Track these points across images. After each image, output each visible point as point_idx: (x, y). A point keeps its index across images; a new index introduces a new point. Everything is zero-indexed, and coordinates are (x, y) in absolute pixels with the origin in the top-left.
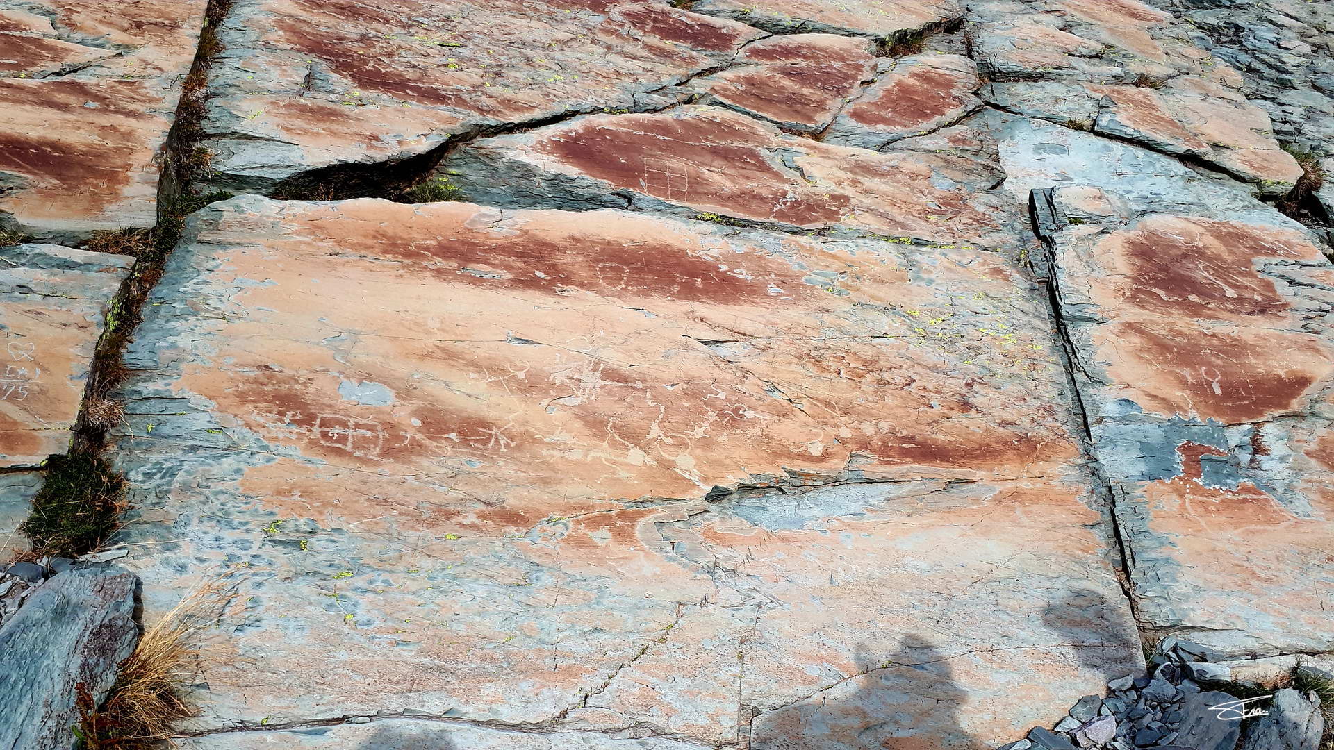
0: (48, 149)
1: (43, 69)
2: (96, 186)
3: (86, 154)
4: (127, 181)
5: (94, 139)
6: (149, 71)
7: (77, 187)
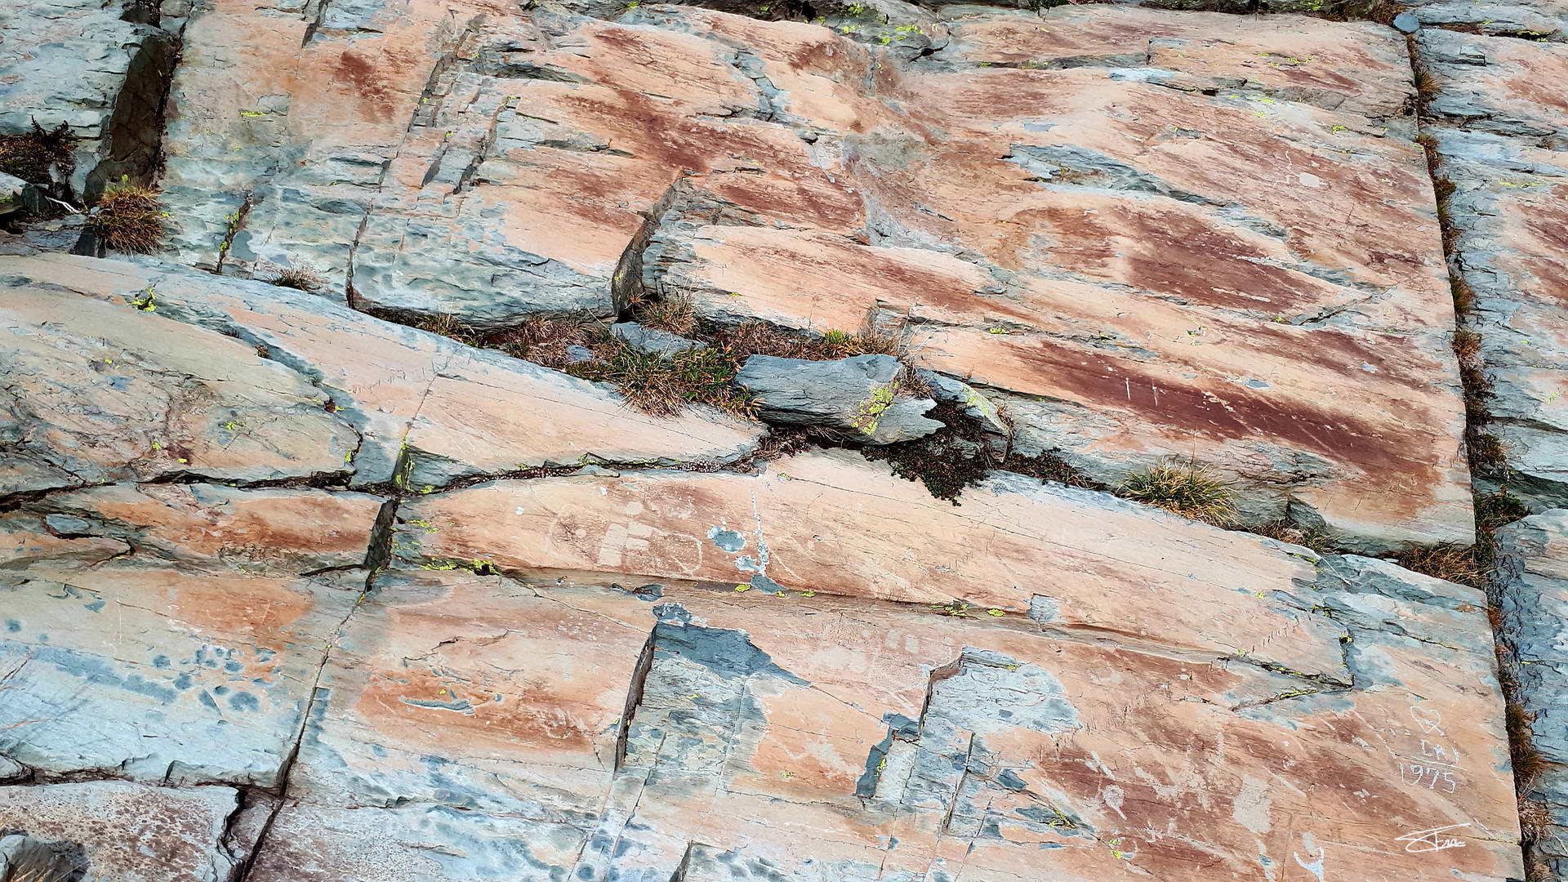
0: (1344, 426)
1: (1301, 312)
2: (1406, 483)
3: (1385, 437)
4: (1436, 479)
5: (1388, 417)
6: (1412, 324)
7: (1385, 483)
